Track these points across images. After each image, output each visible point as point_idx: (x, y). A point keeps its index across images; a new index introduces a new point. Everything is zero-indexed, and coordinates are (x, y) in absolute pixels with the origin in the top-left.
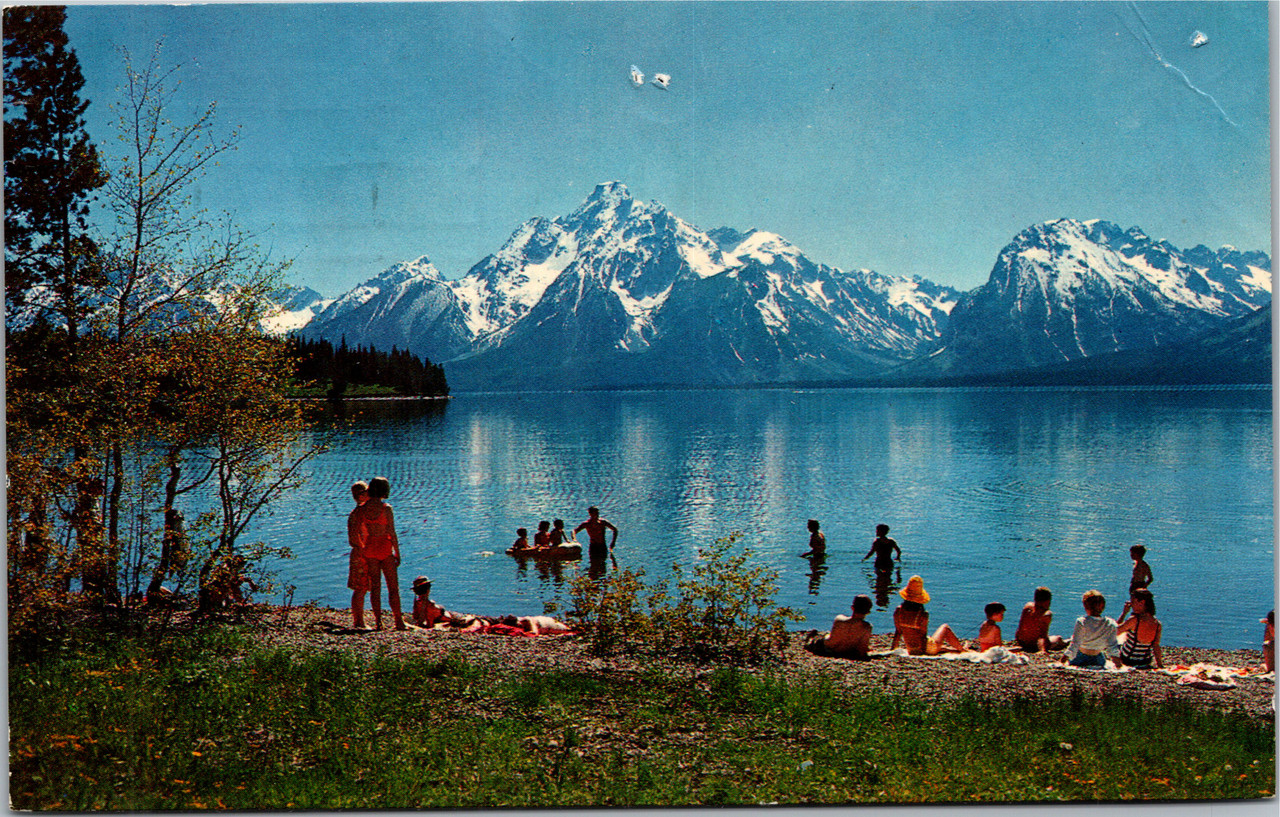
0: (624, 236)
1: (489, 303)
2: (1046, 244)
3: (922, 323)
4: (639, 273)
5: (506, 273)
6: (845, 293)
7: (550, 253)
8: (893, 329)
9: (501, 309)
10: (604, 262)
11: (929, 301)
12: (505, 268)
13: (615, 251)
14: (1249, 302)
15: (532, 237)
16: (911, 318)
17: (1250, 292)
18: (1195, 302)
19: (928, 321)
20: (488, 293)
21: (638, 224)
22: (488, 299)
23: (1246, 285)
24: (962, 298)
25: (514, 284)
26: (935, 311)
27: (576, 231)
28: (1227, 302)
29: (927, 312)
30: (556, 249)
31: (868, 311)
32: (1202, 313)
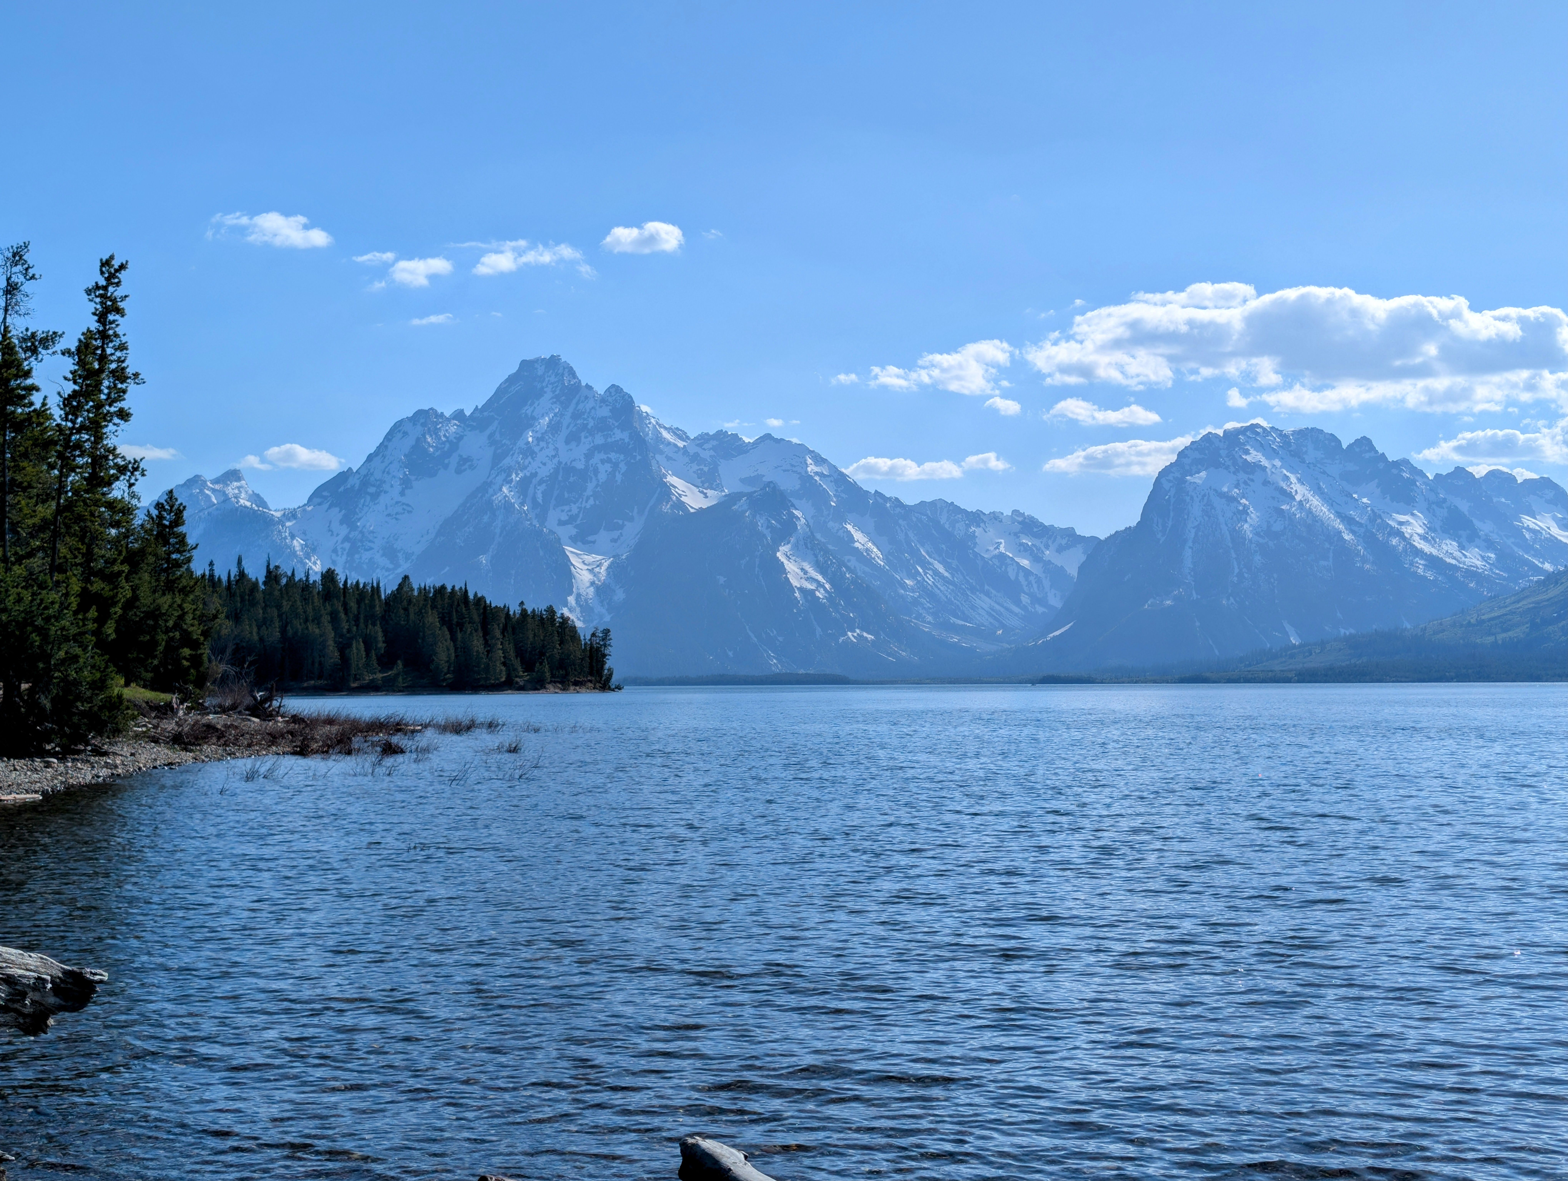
0: (567, 442)
1: (347, 545)
2: (1229, 463)
3: (1029, 584)
4: (591, 502)
5: (375, 496)
6: (911, 534)
7: (446, 467)
8: (988, 594)
9: (366, 556)
10: (535, 481)
11: (1039, 549)
12: (372, 490)
13: (551, 466)
14: (1534, 556)
15: (418, 440)
16: (1013, 578)
17: (1535, 541)
18: (1457, 554)
19: (1039, 581)
20: (344, 531)
21: (591, 424)
22: (347, 539)
23: (1528, 529)
24: (1095, 545)
25: (389, 515)
26: (1047, 565)
27: (488, 432)
28: (1504, 558)
29: (1037, 570)
30: (454, 461)
31: (947, 567)
32: (1471, 573)
